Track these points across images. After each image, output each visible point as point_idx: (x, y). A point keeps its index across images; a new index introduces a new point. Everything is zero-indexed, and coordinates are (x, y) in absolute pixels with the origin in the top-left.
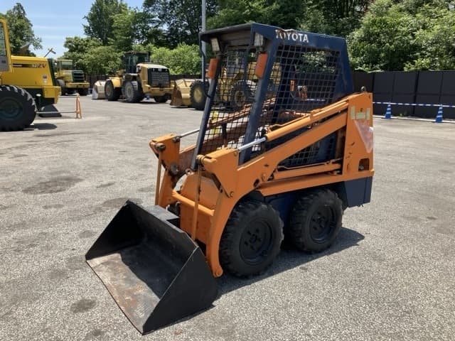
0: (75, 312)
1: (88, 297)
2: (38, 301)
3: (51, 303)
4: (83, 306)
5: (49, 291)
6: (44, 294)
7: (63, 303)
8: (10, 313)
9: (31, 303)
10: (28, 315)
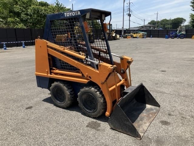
0: (169, 123)
1: (160, 124)
2: (178, 135)
3: (174, 131)
4: (165, 123)
5: (170, 137)
6: (174, 137)
7: (170, 129)
8: (192, 137)
9: (181, 136)
10: (185, 132)
